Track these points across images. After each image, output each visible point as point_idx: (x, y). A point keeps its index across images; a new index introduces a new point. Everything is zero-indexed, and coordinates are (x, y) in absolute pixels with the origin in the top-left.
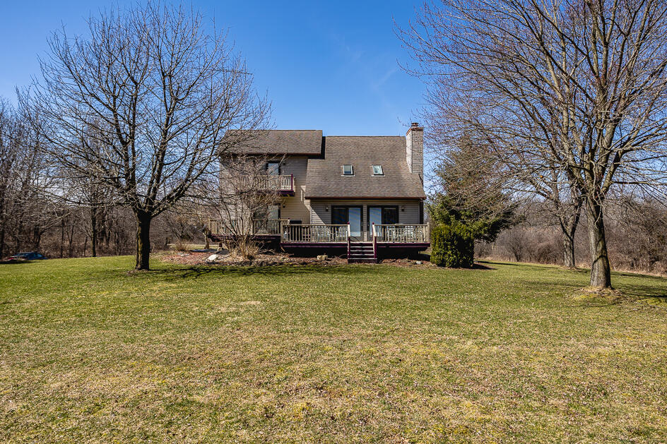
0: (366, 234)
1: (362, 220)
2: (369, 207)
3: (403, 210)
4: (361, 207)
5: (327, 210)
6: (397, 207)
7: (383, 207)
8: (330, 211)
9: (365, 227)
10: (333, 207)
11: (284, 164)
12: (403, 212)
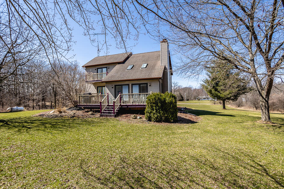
1: (129, 92)
2: (132, 85)
3: (150, 85)
5: (113, 88)
6: (147, 84)
7: (139, 84)
10: (115, 86)
11: (109, 68)
12: (150, 87)
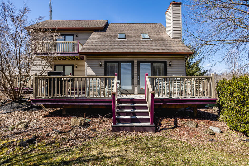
0: (136, 87)
1: (133, 74)
2: (139, 62)
3: (170, 65)
4: (132, 62)
5: (101, 65)
6: (165, 62)
7: (152, 62)
8: (103, 65)
9: (136, 81)
10: (106, 62)
11: (77, 36)
12: (170, 67)
